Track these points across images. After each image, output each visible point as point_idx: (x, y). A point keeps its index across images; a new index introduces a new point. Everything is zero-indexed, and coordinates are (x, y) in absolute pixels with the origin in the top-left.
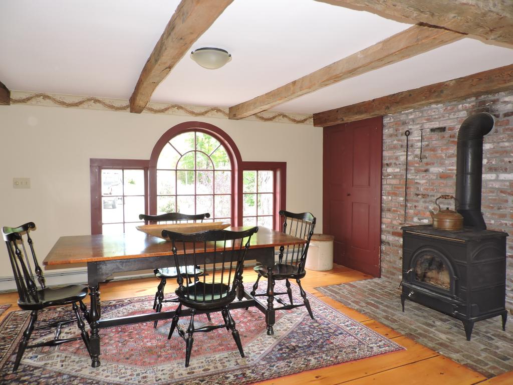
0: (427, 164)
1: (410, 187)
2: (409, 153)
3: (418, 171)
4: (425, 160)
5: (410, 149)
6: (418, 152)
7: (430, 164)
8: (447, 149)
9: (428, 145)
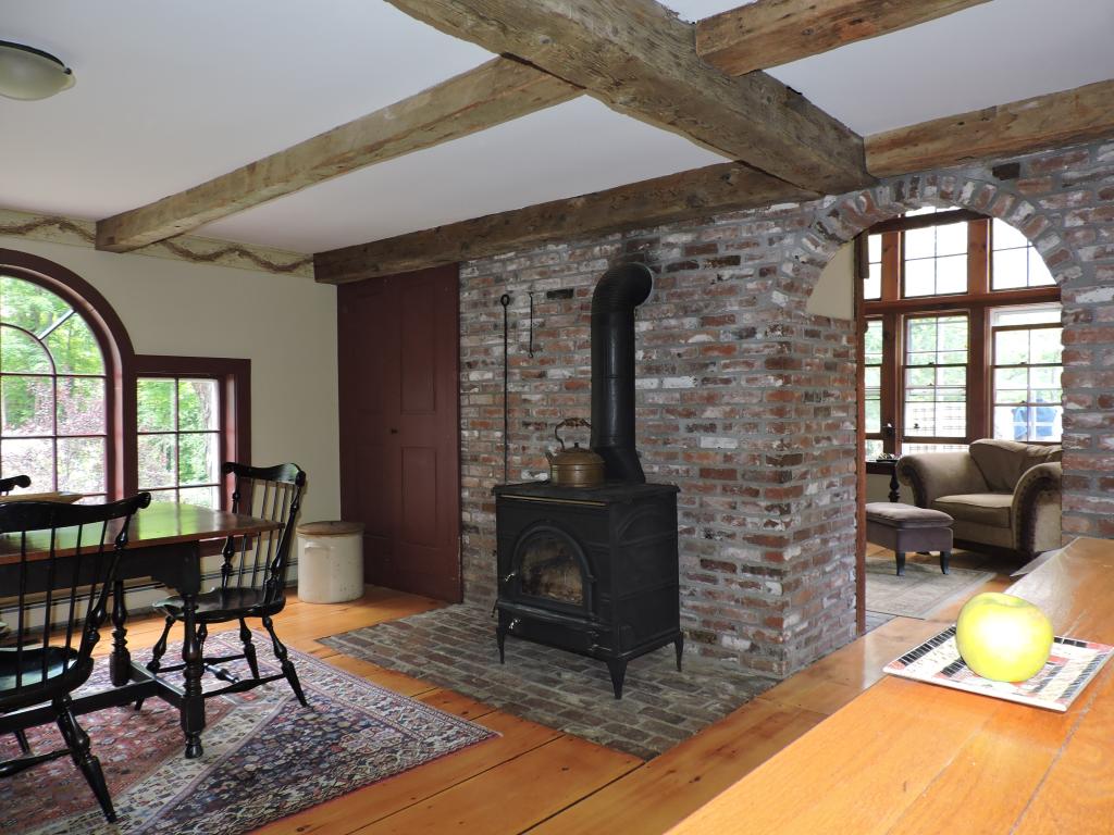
0: (543, 362)
1: (513, 410)
2: (509, 341)
3: (526, 377)
4: (538, 355)
5: (511, 334)
6: (525, 338)
7: (548, 362)
8: (577, 332)
9: (542, 325)
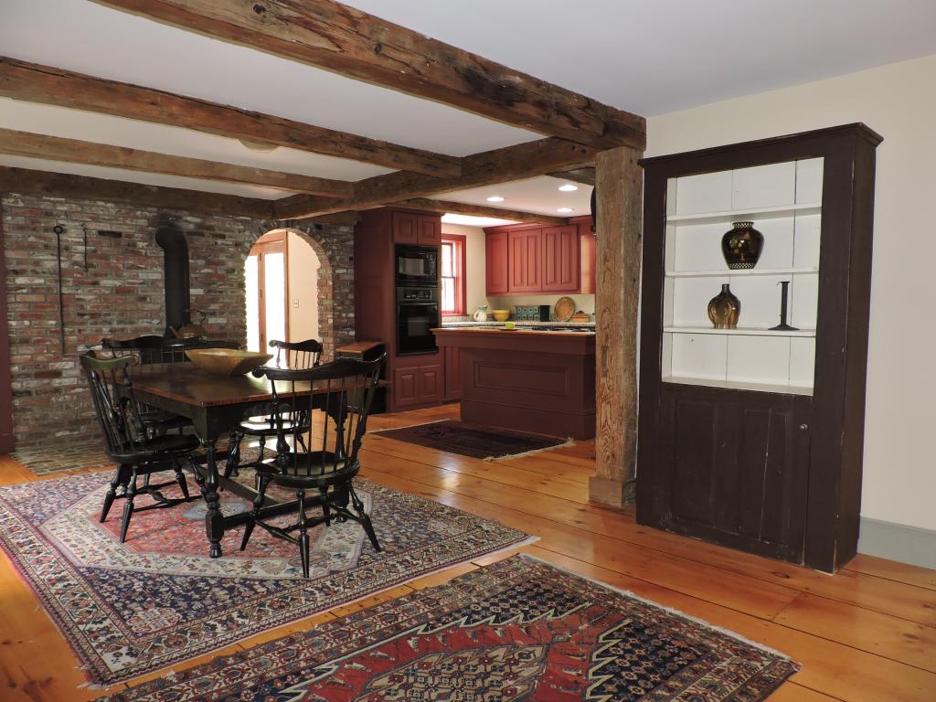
0: (96, 275)
1: (68, 306)
2: (62, 258)
3: (78, 283)
4: (91, 270)
5: (64, 253)
6: (78, 258)
7: (101, 275)
8: (125, 259)
9: (95, 251)
